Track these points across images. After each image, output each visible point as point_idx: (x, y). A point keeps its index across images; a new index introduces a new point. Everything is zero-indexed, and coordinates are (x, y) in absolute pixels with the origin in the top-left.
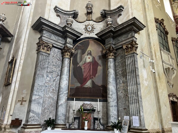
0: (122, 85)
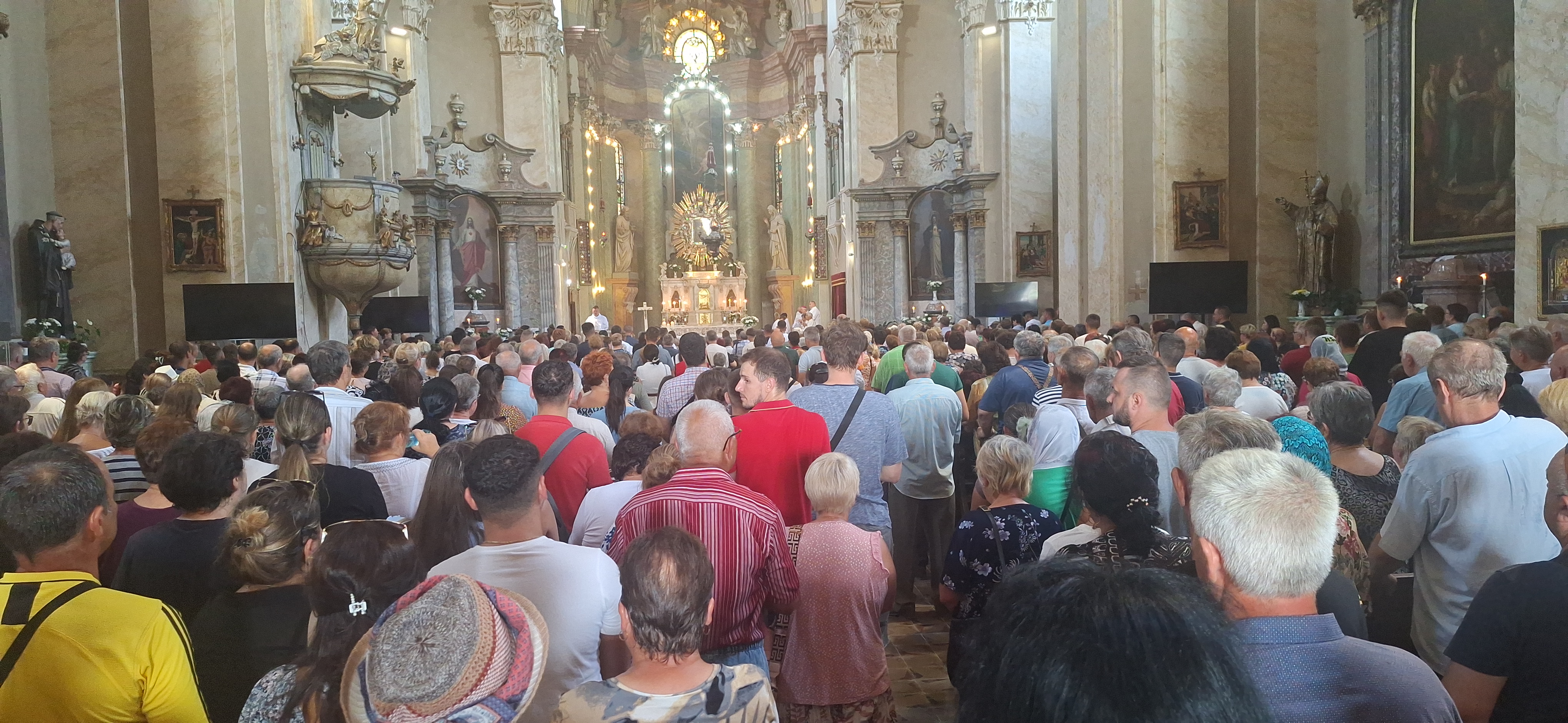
0: (528, 285)
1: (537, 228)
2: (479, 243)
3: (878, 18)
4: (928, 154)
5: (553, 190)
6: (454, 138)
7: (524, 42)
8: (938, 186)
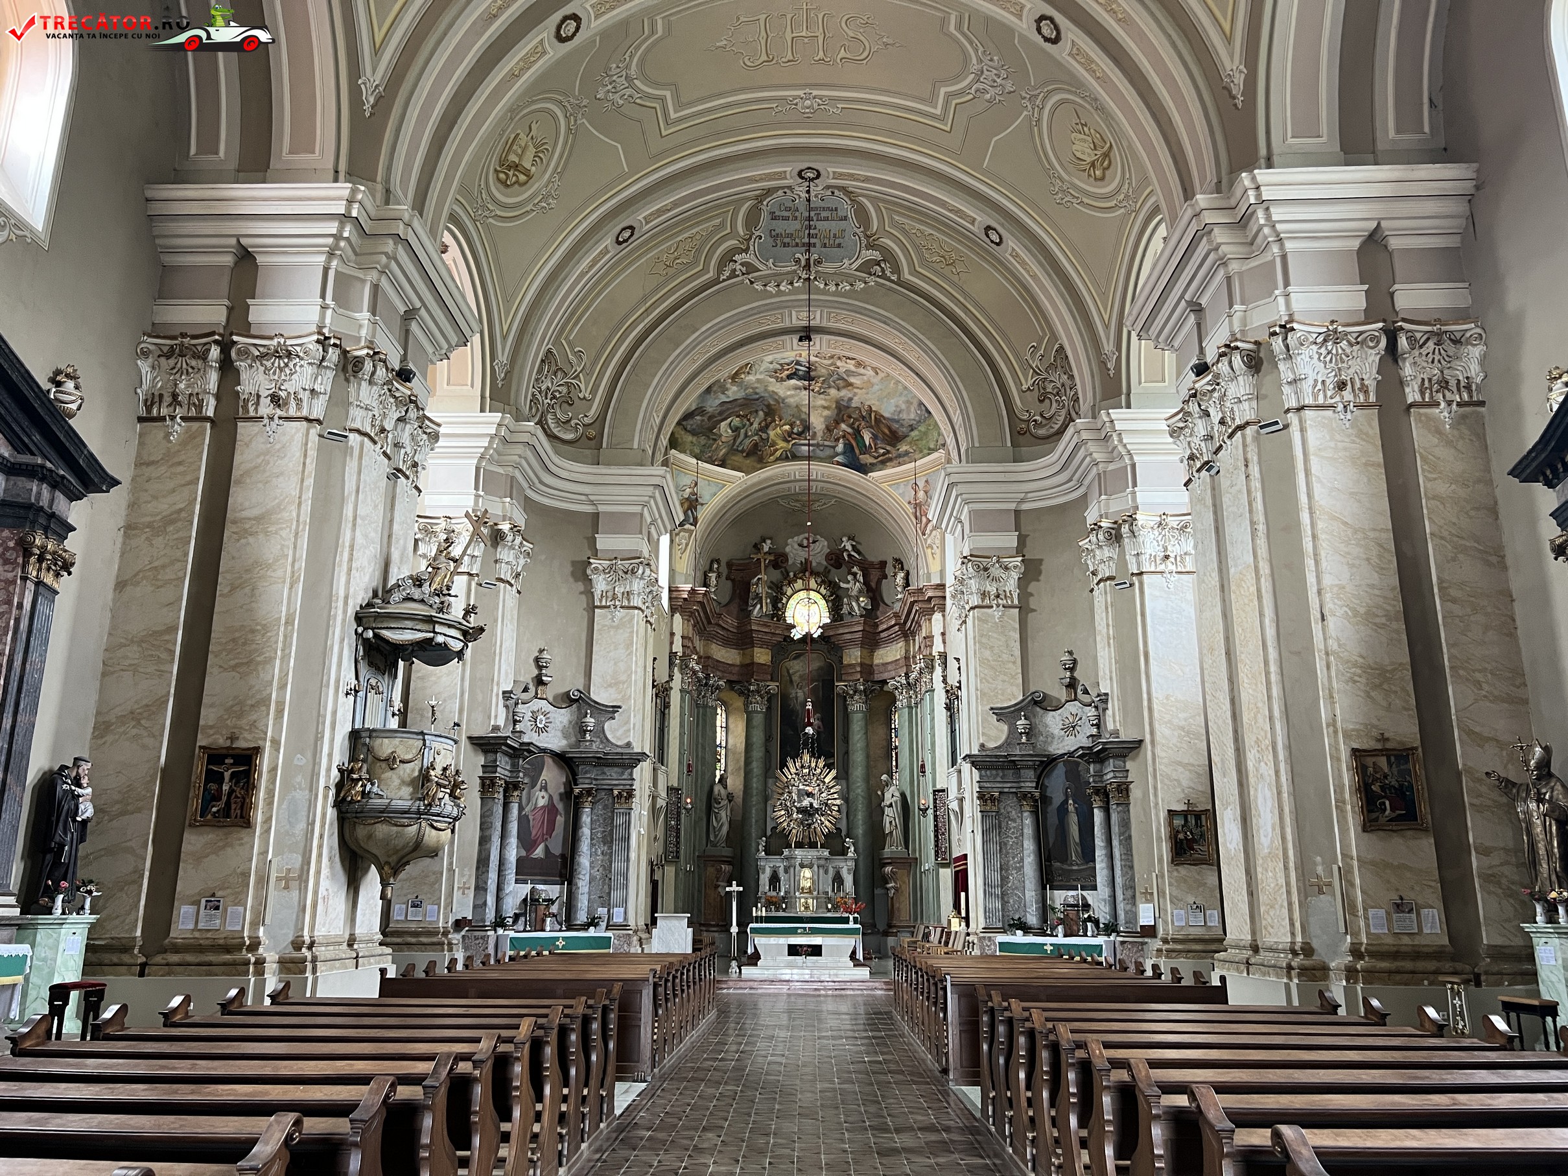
0: (601, 857)
1: (616, 792)
2: (551, 809)
3: (996, 571)
4: (1058, 718)
5: (637, 750)
6: (537, 693)
7: (620, 596)
8: (1071, 754)
